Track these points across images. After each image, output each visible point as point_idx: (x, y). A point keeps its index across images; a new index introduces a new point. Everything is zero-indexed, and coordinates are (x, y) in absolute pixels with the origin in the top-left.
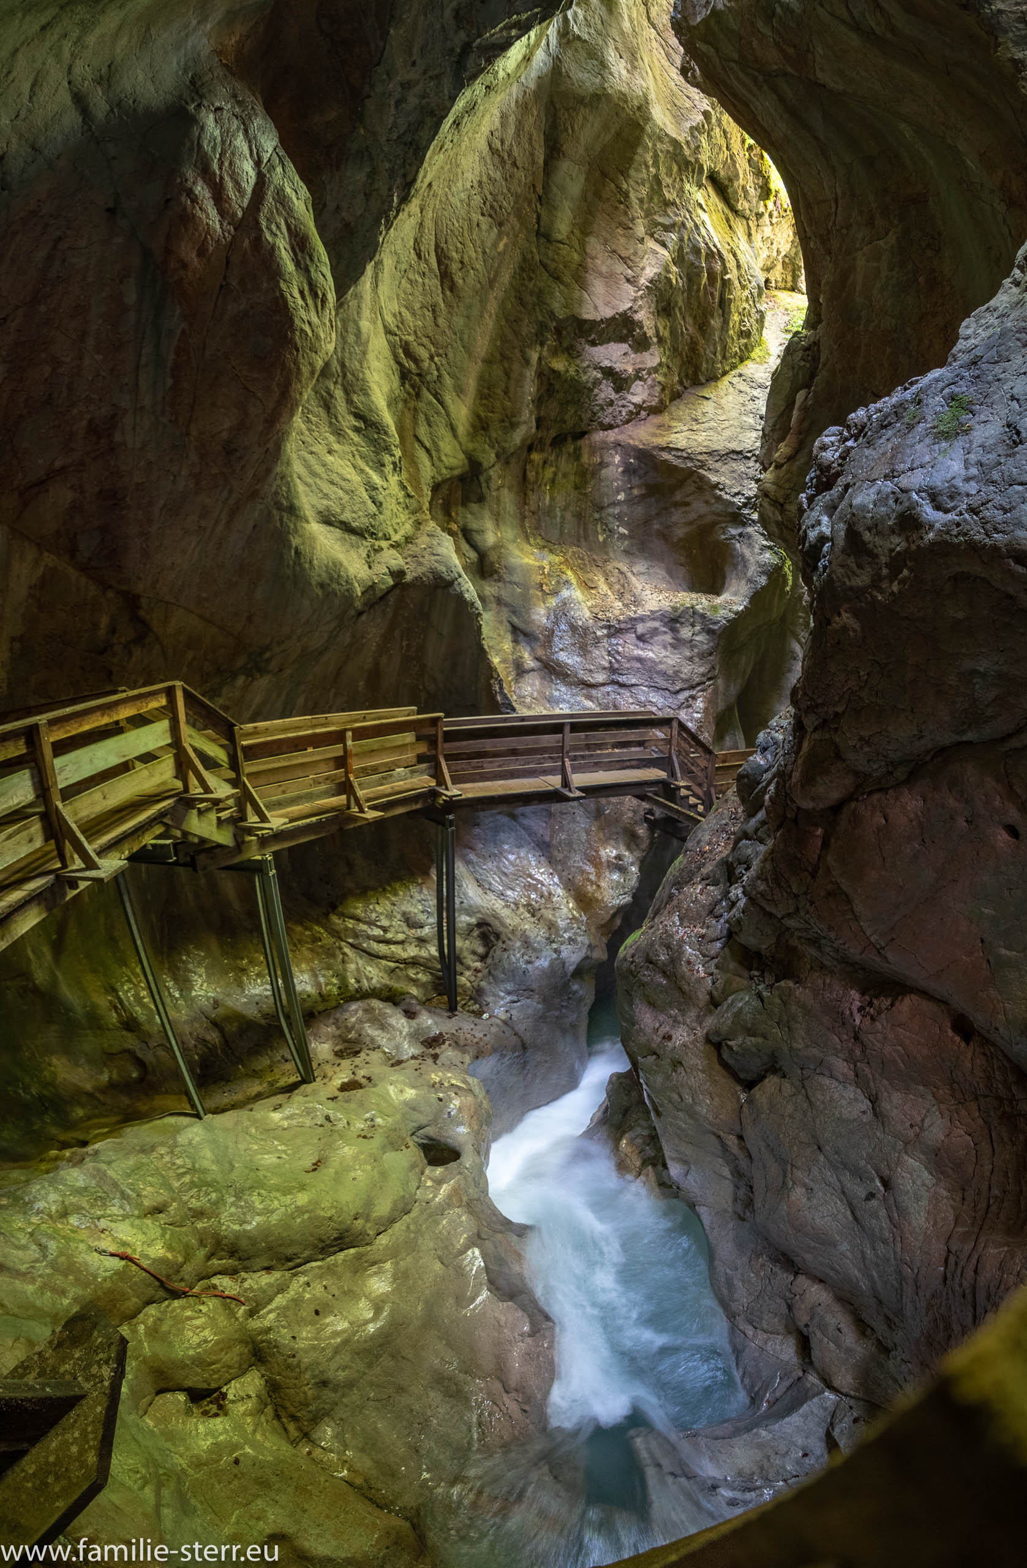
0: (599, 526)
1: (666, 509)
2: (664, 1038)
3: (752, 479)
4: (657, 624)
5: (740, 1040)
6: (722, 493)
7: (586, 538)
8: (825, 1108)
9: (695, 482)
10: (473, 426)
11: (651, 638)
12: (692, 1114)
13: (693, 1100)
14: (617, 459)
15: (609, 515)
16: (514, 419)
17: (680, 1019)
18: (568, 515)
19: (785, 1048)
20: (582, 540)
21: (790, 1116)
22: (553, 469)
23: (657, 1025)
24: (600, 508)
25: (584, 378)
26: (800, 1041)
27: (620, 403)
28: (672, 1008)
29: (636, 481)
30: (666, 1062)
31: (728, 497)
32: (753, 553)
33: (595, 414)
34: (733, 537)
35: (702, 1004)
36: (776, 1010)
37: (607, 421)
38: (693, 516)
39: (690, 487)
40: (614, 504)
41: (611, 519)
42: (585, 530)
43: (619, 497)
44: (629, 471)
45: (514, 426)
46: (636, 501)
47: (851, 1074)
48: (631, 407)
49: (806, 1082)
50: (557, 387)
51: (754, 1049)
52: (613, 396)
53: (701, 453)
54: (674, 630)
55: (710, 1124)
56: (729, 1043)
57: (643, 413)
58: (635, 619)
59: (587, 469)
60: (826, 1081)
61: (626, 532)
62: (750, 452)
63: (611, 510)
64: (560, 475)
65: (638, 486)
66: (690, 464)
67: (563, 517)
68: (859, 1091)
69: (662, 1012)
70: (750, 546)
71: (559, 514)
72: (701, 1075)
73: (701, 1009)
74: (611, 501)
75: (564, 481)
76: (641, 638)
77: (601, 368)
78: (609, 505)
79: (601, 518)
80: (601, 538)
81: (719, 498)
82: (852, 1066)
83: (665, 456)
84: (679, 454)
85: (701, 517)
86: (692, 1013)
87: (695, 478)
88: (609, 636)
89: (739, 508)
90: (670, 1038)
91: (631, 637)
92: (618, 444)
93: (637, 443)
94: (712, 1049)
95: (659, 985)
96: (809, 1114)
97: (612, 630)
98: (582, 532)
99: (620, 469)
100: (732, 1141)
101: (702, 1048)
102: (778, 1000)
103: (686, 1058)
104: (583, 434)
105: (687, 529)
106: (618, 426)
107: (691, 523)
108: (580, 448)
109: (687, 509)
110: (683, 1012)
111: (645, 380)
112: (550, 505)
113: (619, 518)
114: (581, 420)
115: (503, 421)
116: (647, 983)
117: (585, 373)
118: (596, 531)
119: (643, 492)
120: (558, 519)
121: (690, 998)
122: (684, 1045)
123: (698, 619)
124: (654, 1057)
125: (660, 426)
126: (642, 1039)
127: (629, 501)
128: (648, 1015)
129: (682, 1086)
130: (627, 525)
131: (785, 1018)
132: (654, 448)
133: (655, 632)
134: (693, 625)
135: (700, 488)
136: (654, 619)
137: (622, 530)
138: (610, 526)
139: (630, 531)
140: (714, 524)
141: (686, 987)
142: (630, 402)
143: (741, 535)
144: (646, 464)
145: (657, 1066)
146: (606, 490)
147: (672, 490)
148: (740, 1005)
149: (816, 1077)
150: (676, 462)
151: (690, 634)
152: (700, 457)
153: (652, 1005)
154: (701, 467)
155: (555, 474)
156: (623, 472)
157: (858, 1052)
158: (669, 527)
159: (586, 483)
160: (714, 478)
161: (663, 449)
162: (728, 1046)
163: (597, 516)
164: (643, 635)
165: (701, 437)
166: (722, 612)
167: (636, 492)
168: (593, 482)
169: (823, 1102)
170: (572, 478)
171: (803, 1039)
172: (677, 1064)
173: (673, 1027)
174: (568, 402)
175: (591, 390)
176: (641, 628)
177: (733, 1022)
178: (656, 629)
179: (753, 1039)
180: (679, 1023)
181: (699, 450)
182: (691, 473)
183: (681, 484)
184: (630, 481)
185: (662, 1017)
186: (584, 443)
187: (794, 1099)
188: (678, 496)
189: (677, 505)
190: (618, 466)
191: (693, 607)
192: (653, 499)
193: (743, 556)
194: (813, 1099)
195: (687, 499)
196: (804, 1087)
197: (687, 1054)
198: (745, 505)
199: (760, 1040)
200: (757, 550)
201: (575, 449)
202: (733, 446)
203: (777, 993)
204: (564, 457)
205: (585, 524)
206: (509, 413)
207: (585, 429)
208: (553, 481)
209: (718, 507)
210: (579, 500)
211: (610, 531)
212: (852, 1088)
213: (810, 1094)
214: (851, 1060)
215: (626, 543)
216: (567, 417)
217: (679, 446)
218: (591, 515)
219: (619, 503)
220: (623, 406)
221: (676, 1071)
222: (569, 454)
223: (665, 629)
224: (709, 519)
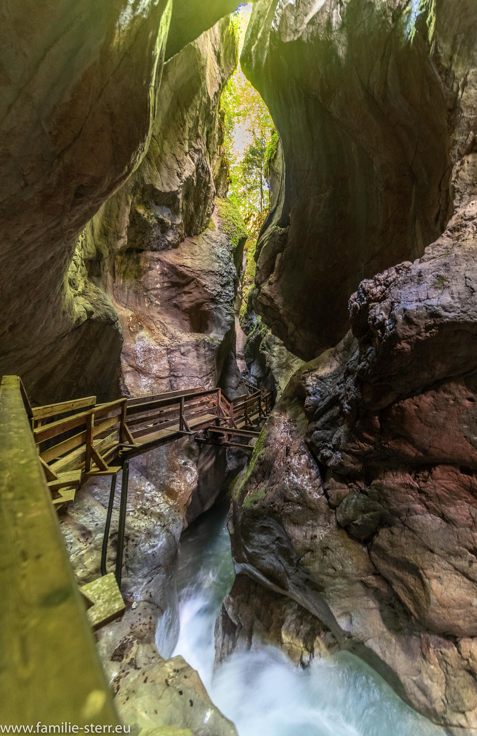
0: (146, 299)
1: (179, 294)
2: (312, 538)
3: (219, 284)
4: (190, 347)
5: (360, 518)
6: (207, 289)
7: (140, 304)
8: (423, 530)
9: (195, 283)
10: (101, 231)
11: (188, 354)
12: (344, 576)
13: (342, 566)
14: (158, 267)
15: (151, 294)
16: (119, 234)
17: (315, 524)
18: (131, 291)
19: (387, 512)
20: (138, 305)
21: (406, 544)
22: (126, 266)
23: (304, 534)
24: (147, 290)
25: (151, 221)
26: (394, 504)
27: (162, 239)
28: (308, 521)
29: (166, 279)
30: (319, 553)
31: (209, 291)
32: (223, 316)
33: (150, 241)
34: (212, 309)
35: (325, 511)
36: (376, 495)
37: (155, 246)
38: (193, 299)
39: (192, 285)
40: (154, 289)
41: (152, 296)
42: (139, 300)
43: (157, 286)
44: (163, 274)
45: (119, 238)
46: (165, 289)
47: (425, 509)
48: (166, 242)
49: (405, 523)
50: (137, 222)
51: (370, 519)
52: (160, 235)
53: (198, 270)
54: (197, 350)
55: (356, 576)
56: (355, 522)
57: (170, 247)
58: (180, 345)
59: (142, 269)
60: (416, 517)
61: (159, 303)
62: (217, 272)
63: (152, 292)
64: (128, 270)
65: (167, 282)
66: (193, 275)
67: (128, 292)
68: (432, 515)
69: (303, 525)
70: (221, 313)
71: (126, 290)
72: (342, 549)
73: (325, 514)
74: (153, 287)
75: (130, 273)
76: (183, 354)
77: (158, 218)
78: (152, 289)
79: (147, 296)
80: (147, 305)
81: (206, 291)
82: (423, 505)
83: (182, 269)
84: (189, 269)
85: (197, 299)
86: (321, 518)
87: (195, 281)
88: (168, 354)
89: (215, 297)
90: (315, 536)
91: (177, 354)
92: (159, 260)
93: (169, 261)
94: (343, 531)
95: (299, 510)
96: (416, 537)
97: (169, 351)
98: (137, 300)
99: (159, 272)
100: (371, 579)
101: (337, 533)
102: (375, 491)
103: (330, 544)
104: (141, 251)
105: (191, 304)
106: (159, 250)
107: (192, 302)
108: (140, 258)
109: (190, 295)
110: (316, 520)
111: (174, 230)
112: (123, 285)
113: (156, 296)
114: (143, 243)
115: (114, 234)
116: (291, 513)
117: (151, 219)
118: (144, 301)
119: (169, 285)
120: (126, 293)
121: (317, 510)
122: (326, 537)
123: (206, 345)
124: (309, 553)
125: (178, 254)
126: (299, 546)
127: (162, 289)
128: (297, 531)
129: (333, 561)
130: (160, 300)
131: (382, 497)
132: (177, 264)
133: (189, 351)
134: (205, 348)
135: (197, 286)
136: (188, 345)
137: (157, 302)
138: (151, 299)
139: (161, 303)
140: (203, 303)
141: (313, 506)
142: (166, 239)
143: (215, 308)
144: (172, 272)
145: (314, 557)
146: (151, 281)
147: (184, 285)
148: (354, 501)
149: (410, 518)
150: (187, 273)
151: (204, 351)
152: (198, 272)
153: (296, 524)
154: (198, 277)
155: (126, 268)
156: (160, 274)
157: (424, 498)
158: (181, 302)
159: (141, 276)
160: (204, 283)
161: (181, 266)
162: (354, 524)
163: (145, 294)
164: (184, 353)
165: (197, 262)
166: (216, 342)
167: (166, 285)
168: (144, 276)
169: (420, 528)
170: (134, 272)
171: (395, 503)
172: (325, 549)
173: (313, 530)
174: (139, 232)
175: (151, 228)
176: (183, 350)
177: (354, 511)
178: (190, 350)
179: (368, 514)
180: (315, 526)
181: (197, 269)
182: (194, 279)
183: (188, 284)
184: (163, 279)
185: (304, 528)
186: (141, 255)
187: (403, 534)
188: (186, 289)
189: (185, 293)
190: (158, 271)
191: (204, 340)
192: (174, 289)
193: (218, 318)
194: (414, 529)
195: (190, 291)
196: (405, 525)
197: (329, 541)
198: (217, 295)
199: (372, 513)
200: (224, 315)
201: (137, 258)
202: (210, 268)
203: (374, 487)
204: (131, 261)
205: (139, 297)
206: (118, 229)
207: (144, 248)
208: (124, 272)
209: (206, 295)
210: (136, 284)
211: (151, 302)
212: (428, 515)
213: (411, 527)
214: (421, 502)
215: (159, 308)
216: (137, 240)
217: (188, 265)
218: (142, 293)
219: (157, 289)
220: (163, 241)
221: (326, 555)
222: (134, 260)
223: (193, 350)
224: (200, 301)
